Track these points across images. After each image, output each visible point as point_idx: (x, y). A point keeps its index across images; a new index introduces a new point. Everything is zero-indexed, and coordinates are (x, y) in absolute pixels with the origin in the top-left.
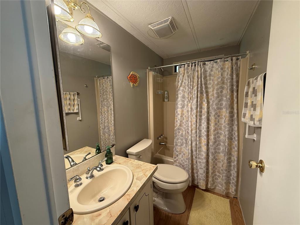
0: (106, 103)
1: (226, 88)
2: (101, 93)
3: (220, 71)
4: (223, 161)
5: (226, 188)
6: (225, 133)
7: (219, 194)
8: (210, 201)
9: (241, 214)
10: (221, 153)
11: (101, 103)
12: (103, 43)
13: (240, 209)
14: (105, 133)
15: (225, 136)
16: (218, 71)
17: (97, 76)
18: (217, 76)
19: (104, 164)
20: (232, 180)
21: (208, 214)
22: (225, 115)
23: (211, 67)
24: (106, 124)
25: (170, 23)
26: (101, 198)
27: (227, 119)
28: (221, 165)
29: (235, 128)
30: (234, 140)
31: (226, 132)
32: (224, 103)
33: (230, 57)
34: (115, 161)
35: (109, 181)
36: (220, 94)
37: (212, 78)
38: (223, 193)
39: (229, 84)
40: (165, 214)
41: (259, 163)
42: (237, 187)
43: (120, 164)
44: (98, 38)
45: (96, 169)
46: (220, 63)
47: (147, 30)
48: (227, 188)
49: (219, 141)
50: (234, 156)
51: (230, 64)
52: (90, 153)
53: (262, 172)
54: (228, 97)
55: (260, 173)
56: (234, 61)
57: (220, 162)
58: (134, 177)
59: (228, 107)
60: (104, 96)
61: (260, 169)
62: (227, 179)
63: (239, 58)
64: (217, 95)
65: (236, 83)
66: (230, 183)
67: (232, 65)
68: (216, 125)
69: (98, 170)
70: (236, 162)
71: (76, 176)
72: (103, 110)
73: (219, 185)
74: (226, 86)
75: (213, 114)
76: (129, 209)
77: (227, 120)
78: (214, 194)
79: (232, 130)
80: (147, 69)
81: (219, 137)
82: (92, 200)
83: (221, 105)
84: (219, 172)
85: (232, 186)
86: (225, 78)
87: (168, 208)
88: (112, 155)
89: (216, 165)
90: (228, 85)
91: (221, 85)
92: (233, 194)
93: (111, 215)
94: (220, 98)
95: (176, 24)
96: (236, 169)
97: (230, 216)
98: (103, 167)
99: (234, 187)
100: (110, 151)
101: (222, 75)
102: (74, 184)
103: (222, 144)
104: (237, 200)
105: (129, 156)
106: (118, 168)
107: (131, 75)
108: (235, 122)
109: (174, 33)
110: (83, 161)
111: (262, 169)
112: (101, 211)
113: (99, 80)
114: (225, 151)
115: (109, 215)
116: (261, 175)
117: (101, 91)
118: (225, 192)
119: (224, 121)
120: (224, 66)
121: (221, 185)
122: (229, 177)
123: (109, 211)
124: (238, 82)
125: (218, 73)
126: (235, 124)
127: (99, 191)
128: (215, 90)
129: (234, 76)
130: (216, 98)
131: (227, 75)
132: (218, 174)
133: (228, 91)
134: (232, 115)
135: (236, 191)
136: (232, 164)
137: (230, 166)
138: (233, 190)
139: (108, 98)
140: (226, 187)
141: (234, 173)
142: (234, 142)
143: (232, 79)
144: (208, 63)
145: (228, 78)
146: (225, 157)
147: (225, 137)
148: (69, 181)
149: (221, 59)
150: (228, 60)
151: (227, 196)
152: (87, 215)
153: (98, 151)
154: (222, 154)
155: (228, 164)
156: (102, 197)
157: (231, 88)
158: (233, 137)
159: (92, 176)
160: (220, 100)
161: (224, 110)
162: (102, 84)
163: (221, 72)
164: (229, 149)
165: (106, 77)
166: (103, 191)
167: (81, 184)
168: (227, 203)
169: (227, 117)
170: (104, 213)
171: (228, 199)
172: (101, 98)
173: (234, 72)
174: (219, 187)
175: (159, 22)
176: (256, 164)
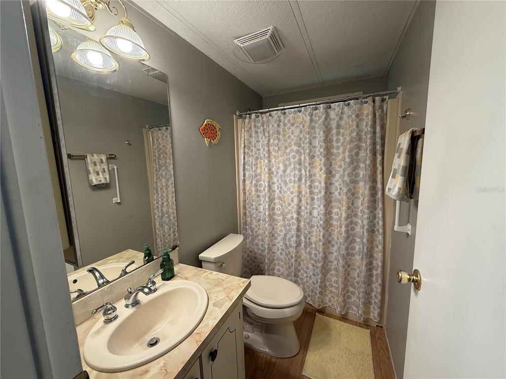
0: (164, 173)
1: (365, 147)
2: (155, 156)
3: (355, 120)
4: (359, 268)
5: (364, 312)
6: (362, 222)
7: (354, 321)
8: (339, 333)
9: (388, 352)
10: (356, 255)
11: (155, 172)
12: (154, 70)
13: (387, 345)
14: (163, 224)
15: (363, 227)
16: (351, 120)
17: (147, 127)
18: (350, 128)
19: (158, 280)
20: (374, 298)
21: (335, 356)
22: (363, 193)
23: (340, 113)
24: (164, 209)
25: (270, 37)
26: (152, 340)
27: (366, 199)
28: (357, 274)
29: (379, 214)
30: (377, 233)
31: (365, 221)
32: (361, 173)
33: (371, 98)
34: (179, 275)
35: (167, 310)
36: (355, 157)
37: (342, 131)
38: (360, 319)
39: (369, 141)
40: (265, 360)
41: (413, 275)
42: (381, 310)
43: (186, 279)
44: (143, 60)
45: (142, 290)
46: (354, 106)
47: (233, 49)
48: (367, 312)
49: (354, 235)
50: (377, 259)
51: (371, 109)
52: (133, 262)
53: (418, 289)
54: (368, 162)
55: (415, 291)
56: (378, 103)
57: (354, 269)
58: (210, 301)
59: (367, 179)
60: (160, 160)
61: (415, 284)
62: (366, 297)
63: (386, 99)
64: (350, 160)
65: (380, 141)
66: (370, 303)
67: (374, 110)
68: (348, 209)
69: (146, 291)
70: (380, 270)
71: (106, 304)
72: (159, 185)
73: (353, 306)
74: (364, 145)
75: (345, 191)
76: (200, 357)
77: (366, 201)
78: (345, 322)
79: (375, 217)
80: (234, 115)
81: (353, 229)
82: (137, 344)
83: (357, 175)
84: (352, 286)
85: (374, 307)
86: (363, 132)
87: (270, 348)
88: (172, 264)
89: (349, 274)
90: (368, 143)
91: (356, 143)
92: (376, 321)
93: (166, 371)
94: (355, 164)
95: (282, 40)
96: (380, 281)
97: (371, 357)
98: (157, 286)
99: (377, 309)
100: (169, 257)
101: (357, 126)
102: (103, 319)
103: (358, 240)
104: (382, 330)
105: (203, 264)
106: (182, 287)
107: (206, 125)
108: (378, 204)
109: (278, 54)
110: (121, 276)
111: (417, 285)
112: (148, 364)
113: (152, 133)
114: (363, 251)
115: (163, 371)
116: (416, 294)
117: (155, 152)
118: (363, 317)
119: (362, 203)
120: (362, 111)
121: (357, 307)
122: (369, 294)
123: (163, 365)
124: (383, 138)
125: (351, 123)
126: (379, 207)
127: (149, 328)
128: (347, 151)
129: (378, 129)
130: (349, 165)
131: (366, 126)
132: (351, 289)
133: (367, 153)
134: (374, 192)
135: (381, 315)
136: (375, 272)
137: (371, 275)
138: (376, 315)
139: (167, 165)
140: (363, 310)
141: (377, 287)
142: (378, 237)
143: (374, 133)
144: (335, 106)
145: (368, 131)
146: (362, 262)
147: (363, 229)
148: (92, 313)
149: (358, 99)
150: (367, 102)
151: (366, 324)
152: (123, 373)
153: (147, 258)
154: (358, 257)
155: (367, 272)
156: (154, 338)
157: (373, 147)
158: (376, 229)
159: (136, 303)
160: (356, 168)
161: (361, 184)
162: (157, 140)
163: (357, 122)
164: (369, 248)
165: (164, 128)
166: (155, 328)
167: (116, 318)
168: (366, 335)
169: (366, 196)
170: (155, 368)
171: (368, 329)
172: (156, 164)
173: (378, 121)
174: (352, 309)
175: (253, 34)
176: (408, 277)
